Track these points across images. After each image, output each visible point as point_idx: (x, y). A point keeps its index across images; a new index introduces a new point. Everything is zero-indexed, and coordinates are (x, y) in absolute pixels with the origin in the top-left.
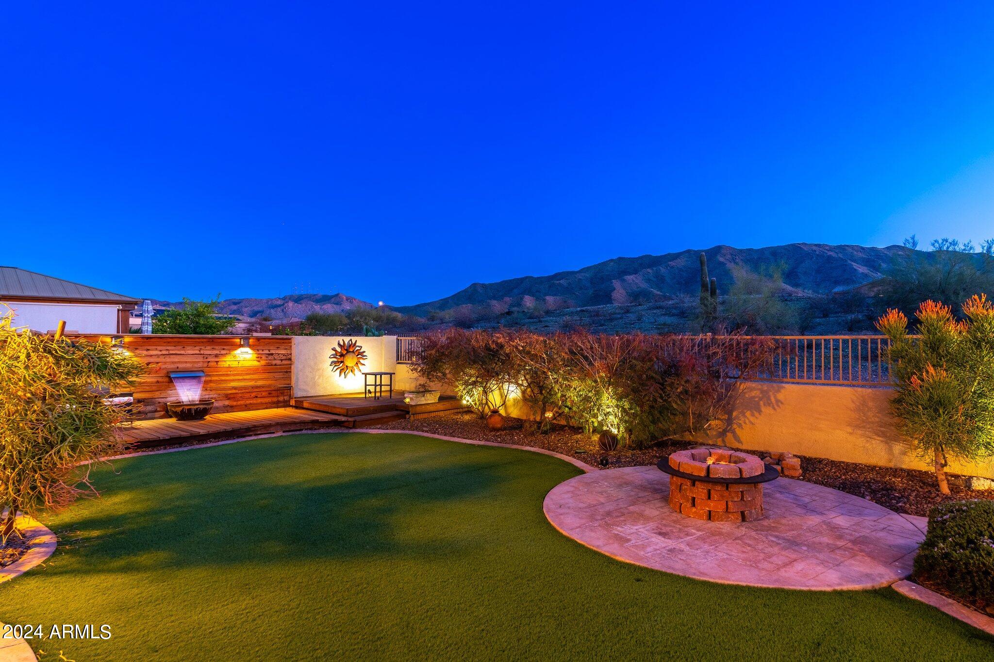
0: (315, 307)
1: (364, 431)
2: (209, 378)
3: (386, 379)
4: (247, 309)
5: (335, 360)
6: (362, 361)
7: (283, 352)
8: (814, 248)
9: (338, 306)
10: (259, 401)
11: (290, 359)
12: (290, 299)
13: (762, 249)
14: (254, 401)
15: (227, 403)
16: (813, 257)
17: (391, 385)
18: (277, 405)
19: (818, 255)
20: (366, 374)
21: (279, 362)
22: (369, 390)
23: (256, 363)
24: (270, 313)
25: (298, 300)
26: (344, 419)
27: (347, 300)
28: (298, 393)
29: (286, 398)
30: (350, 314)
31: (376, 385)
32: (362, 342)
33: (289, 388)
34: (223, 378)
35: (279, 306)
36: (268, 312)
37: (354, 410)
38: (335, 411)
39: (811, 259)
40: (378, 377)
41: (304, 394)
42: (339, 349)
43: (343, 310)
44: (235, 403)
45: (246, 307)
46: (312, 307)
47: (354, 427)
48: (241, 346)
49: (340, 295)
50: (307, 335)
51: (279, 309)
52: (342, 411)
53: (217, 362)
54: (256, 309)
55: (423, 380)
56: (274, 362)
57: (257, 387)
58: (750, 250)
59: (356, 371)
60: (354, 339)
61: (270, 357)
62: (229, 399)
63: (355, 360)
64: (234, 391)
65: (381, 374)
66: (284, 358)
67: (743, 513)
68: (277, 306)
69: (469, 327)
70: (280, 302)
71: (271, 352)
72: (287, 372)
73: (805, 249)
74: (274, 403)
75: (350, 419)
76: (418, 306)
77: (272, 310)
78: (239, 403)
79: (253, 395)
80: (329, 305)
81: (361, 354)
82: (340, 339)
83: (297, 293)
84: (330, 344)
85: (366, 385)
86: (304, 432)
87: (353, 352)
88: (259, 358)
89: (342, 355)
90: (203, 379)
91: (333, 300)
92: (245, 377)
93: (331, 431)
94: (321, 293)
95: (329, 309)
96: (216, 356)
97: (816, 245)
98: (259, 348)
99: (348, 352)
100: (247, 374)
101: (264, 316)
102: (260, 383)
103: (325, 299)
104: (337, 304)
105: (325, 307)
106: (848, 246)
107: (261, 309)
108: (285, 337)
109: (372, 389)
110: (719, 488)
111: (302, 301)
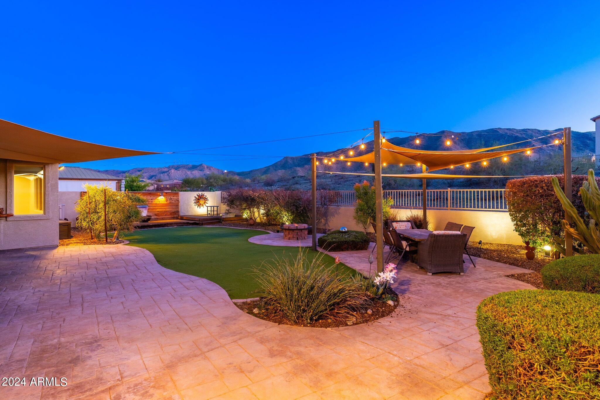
0: (188, 172)
1: (206, 226)
2: (149, 208)
3: (215, 209)
4: (146, 174)
5: (196, 201)
6: (206, 202)
7: (176, 198)
8: (506, 131)
9: (202, 172)
10: (167, 216)
11: (178, 201)
12: (172, 168)
13: (472, 132)
14: (165, 217)
15: (156, 217)
16: (505, 137)
17: (217, 211)
18: (174, 218)
19: (509, 135)
20: (208, 207)
21: (174, 202)
22: (209, 213)
23: (166, 202)
24: (160, 177)
25: (177, 168)
26: (198, 222)
27: (207, 168)
28: (181, 214)
29: (177, 216)
30: (208, 178)
31: (211, 211)
32: (207, 194)
33: (178, 212)
34: (154, 208)
35: (166, 172)
36: (159, 176)
37: (202, 219)
38: (196, 220)
39: (504, 139)
40: (212, 208)
41: (184, 215)
42: (197, 197)
43: (205, 174)
44: (158, 217)
45: (146, 173)
46: (186, 173)
47: (202, 225)
48: (160, 196)
49: (203, 165)
50: (184, 191)
51: (166, 174)
52: (198, 220)
53: (152, 202)
54: (152, 174)
55: (228, 208)
56: (172, 202)
57: (167, 211)
58: (463, 133)
59: (204, 206)
60: (203, 193)
61: (171, 200)
62: (156, 215)
63: (204, 202)
64: (158, 213)
65: (214, 207)
66: (176, 200)
67: (297, 238)
68: (164, 172)
69: (271, 185)
70: (166, 170)
71: (171, 198)
72: (177, 206)
73: (501, 132)
74: (172, 218)
75: (201, 222)
76: (251, 171)
77: (162, 175)
78: (160, 217)
79: (165, 214)
80: (196, 171)
81: (206, 199)
82: (198, 193)
83: (176, 164)
84: (194, 195)
85: (208, 211)
86: (184, 226)
87: (203, 198)
88: (167, 200)
89: (198, 199)
90: (147, 208)
91: (198, 168)
92: (162, 207)
93: (194, 226)
94: (191, 164)
95: (196, 174)
96: (152, 199)
97: (507, 129)
98: (166, 196)
99: (201, 198)
100: (162, 206)
101: (157, 178)
102: (167, 210)
103: (194, 167)
104: (201, 170)
105: (194, 172)
106: (529, 129)
107: (154, 174)
108: (176, 192)
109: (210, 212)
110: (291, 231)
111: (179, 169)
